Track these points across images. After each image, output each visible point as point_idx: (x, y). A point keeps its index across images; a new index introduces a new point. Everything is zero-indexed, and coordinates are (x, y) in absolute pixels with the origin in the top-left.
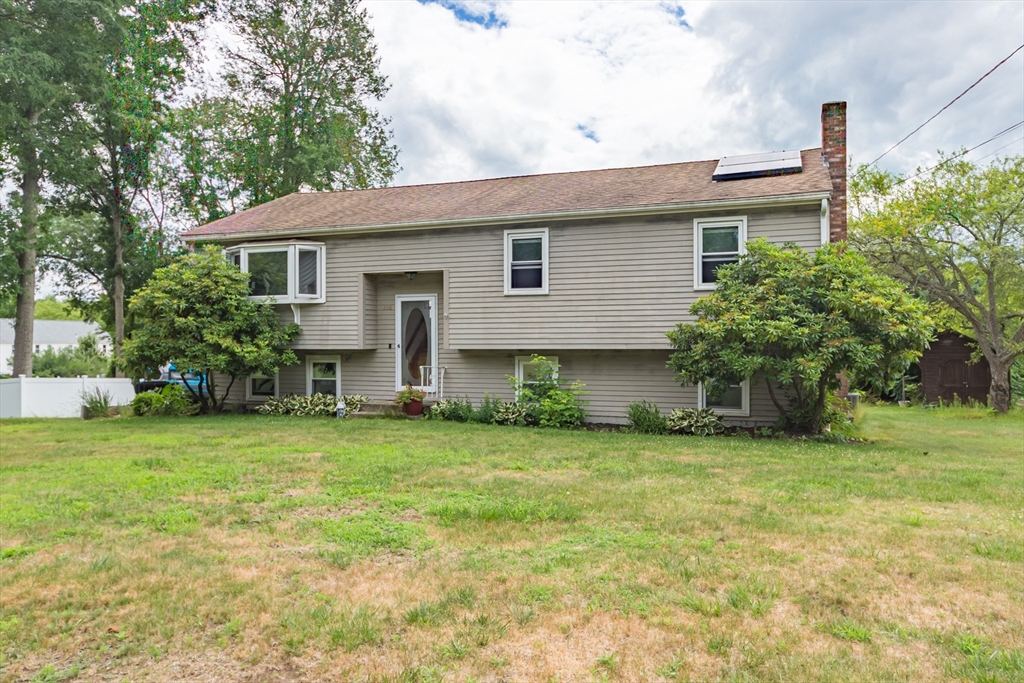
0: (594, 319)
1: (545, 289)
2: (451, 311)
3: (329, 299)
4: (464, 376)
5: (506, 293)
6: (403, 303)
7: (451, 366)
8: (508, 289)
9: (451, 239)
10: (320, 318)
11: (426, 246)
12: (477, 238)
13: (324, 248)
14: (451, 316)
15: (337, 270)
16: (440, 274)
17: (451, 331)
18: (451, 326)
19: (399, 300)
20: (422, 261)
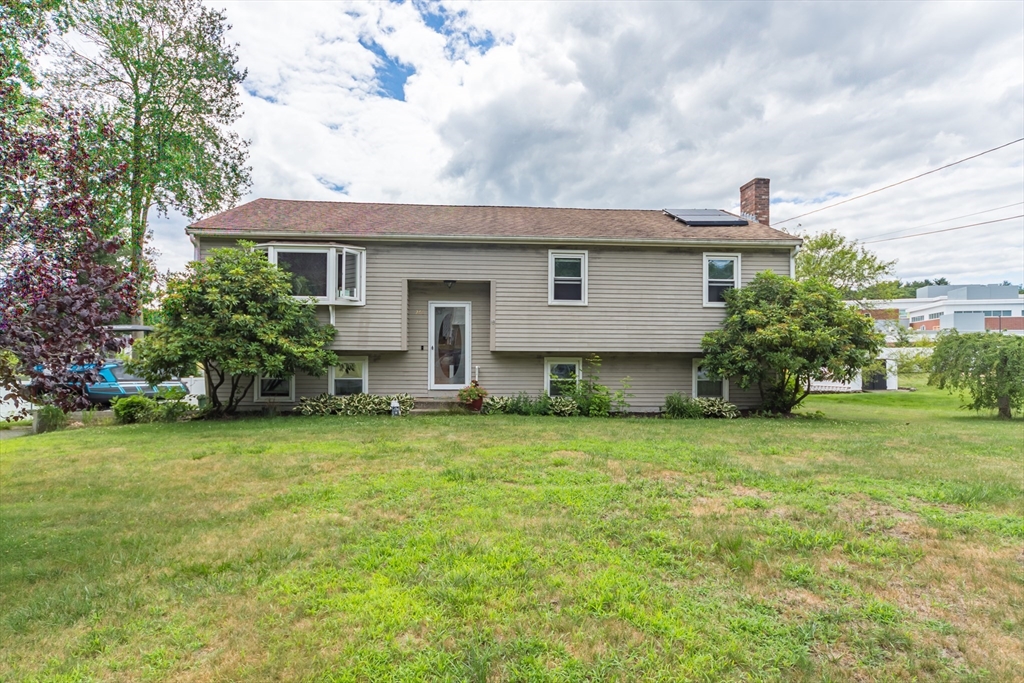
0: (625, 327)
1: (585, 301)
2: (497, 317)
3: (369, 302)
4: (496, 375)
5: (550, 303)
6: (437, 309)
7: (484, 366)
8: (551, 301)
9: (499, 254)
10: (359, 320)
11: (473, 258)
12: (523, 254)
13: (364, 253)
14: (497, 322)
15: (378, 275)
16: (488, 284)
17: (497, 335)
18: (498, 331)
19: (433, 306)
20: (469, 272)
